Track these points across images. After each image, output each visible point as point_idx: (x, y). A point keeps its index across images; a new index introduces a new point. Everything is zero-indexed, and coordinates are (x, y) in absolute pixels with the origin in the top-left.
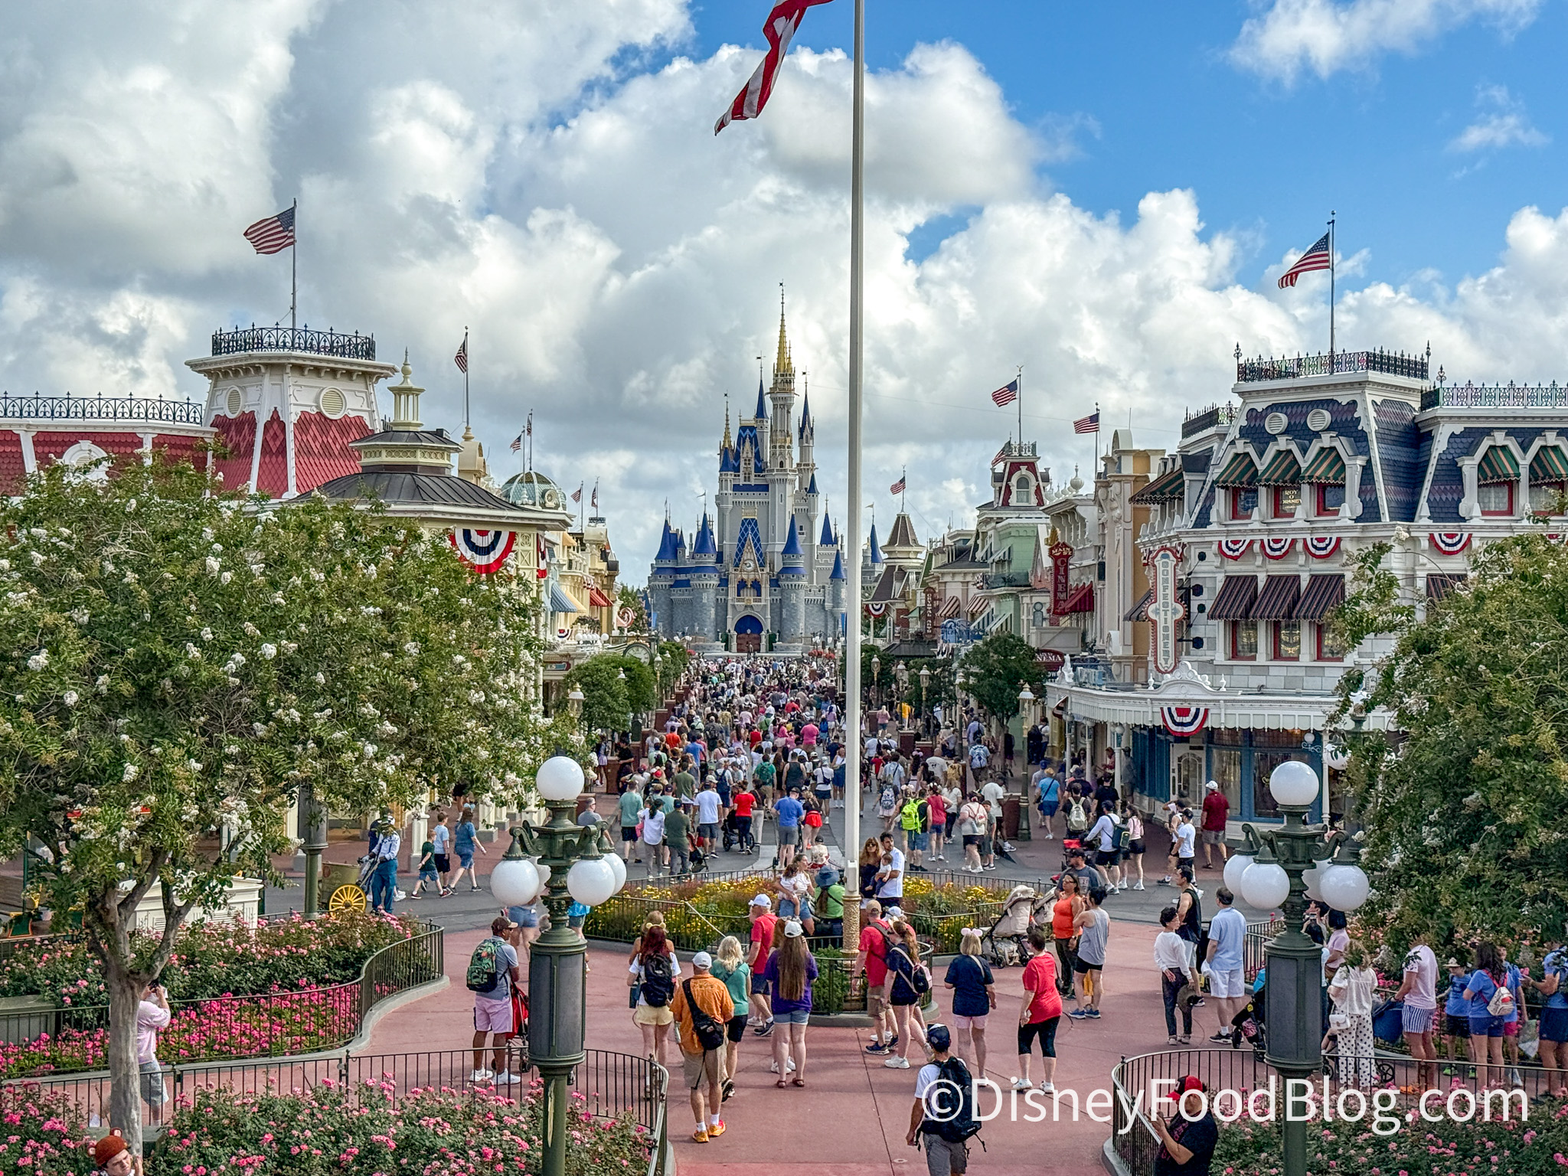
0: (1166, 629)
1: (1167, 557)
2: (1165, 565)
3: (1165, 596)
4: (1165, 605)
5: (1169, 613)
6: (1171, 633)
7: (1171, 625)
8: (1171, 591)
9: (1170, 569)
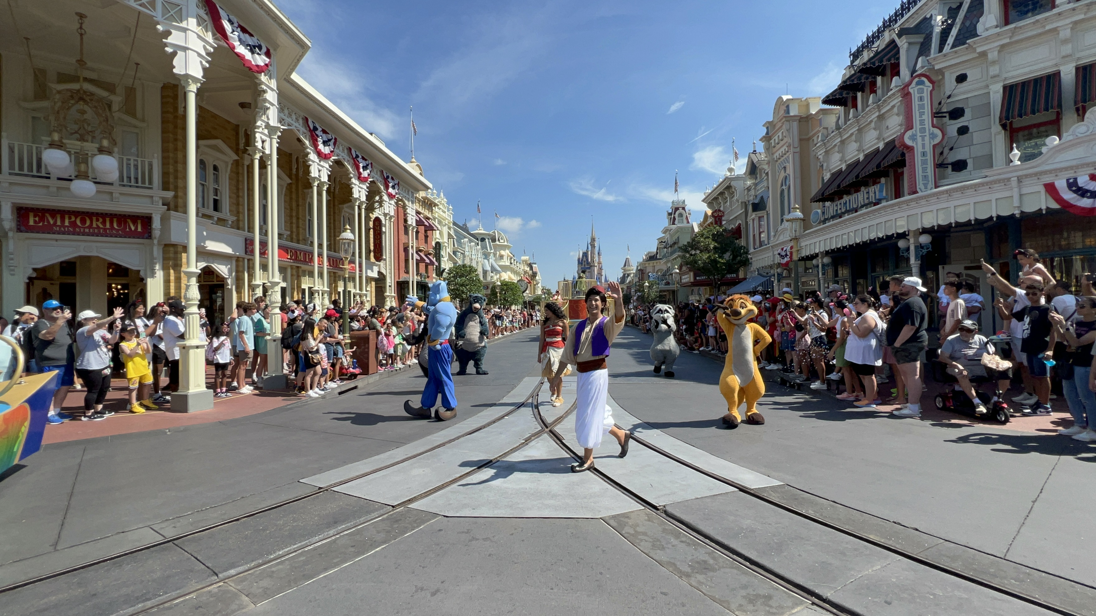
0: (924, 154)
1: (922, 83)
2: (921, 91)
3: (922, 122)
4: (923, 130)
5: (927, 139)
6: (930, 157)
7: (929, 149)
8: (927, 117)
9: (926, 95)
